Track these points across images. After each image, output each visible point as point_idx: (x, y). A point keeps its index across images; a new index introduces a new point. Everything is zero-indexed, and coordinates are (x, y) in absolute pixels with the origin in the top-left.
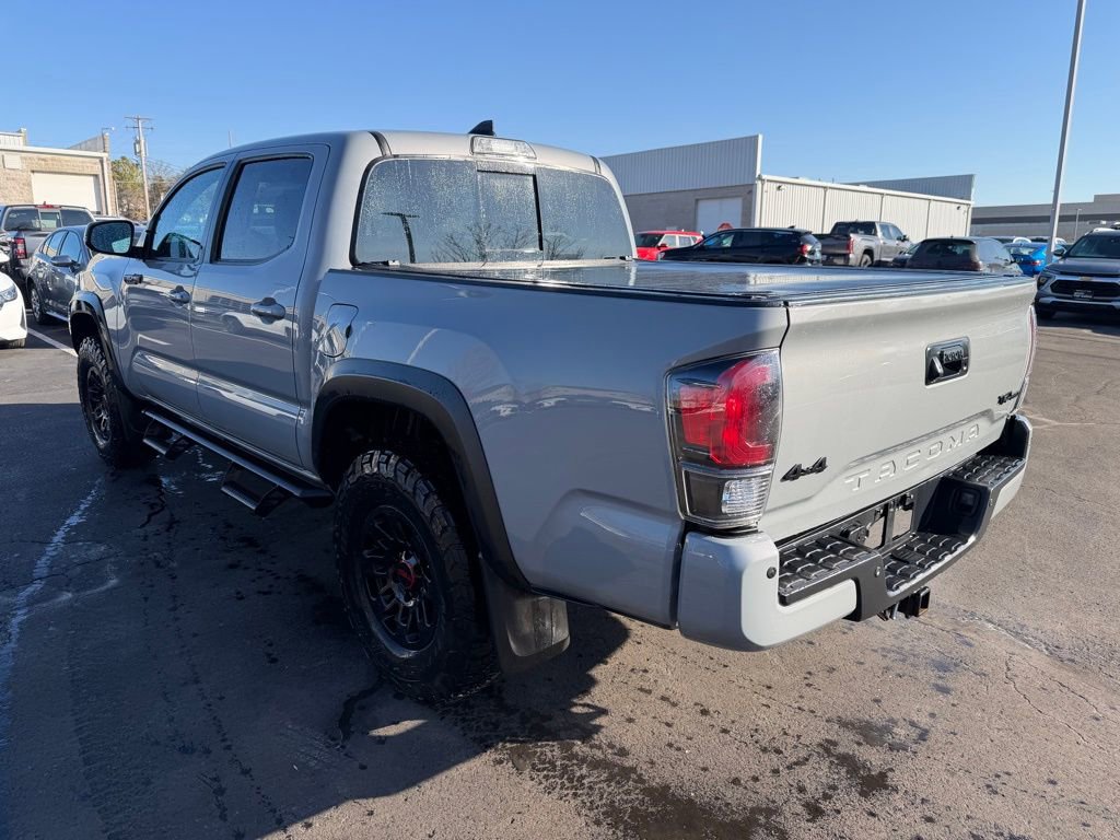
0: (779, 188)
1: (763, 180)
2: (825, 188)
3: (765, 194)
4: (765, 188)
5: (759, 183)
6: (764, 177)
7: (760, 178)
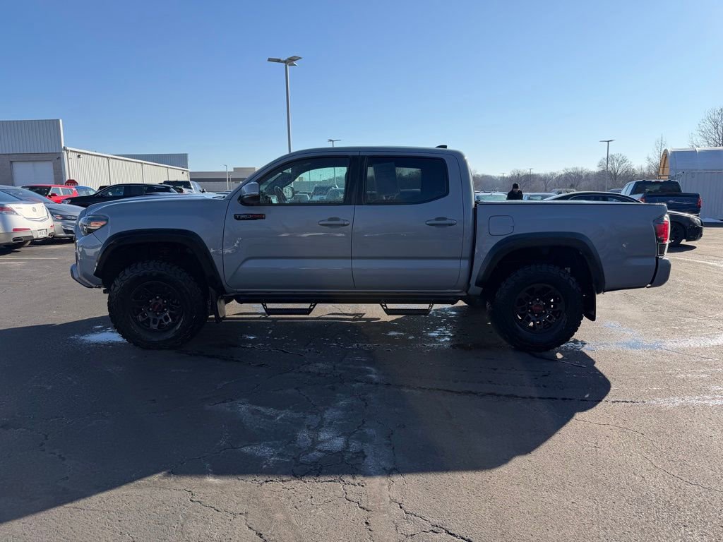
0: (79, 156)
1: (67, 150)
2: (108, 157)
3: (70, 160)
4: (69, 156)
5: (65, 153)
6: (68, 148)
7: (65, 149)
